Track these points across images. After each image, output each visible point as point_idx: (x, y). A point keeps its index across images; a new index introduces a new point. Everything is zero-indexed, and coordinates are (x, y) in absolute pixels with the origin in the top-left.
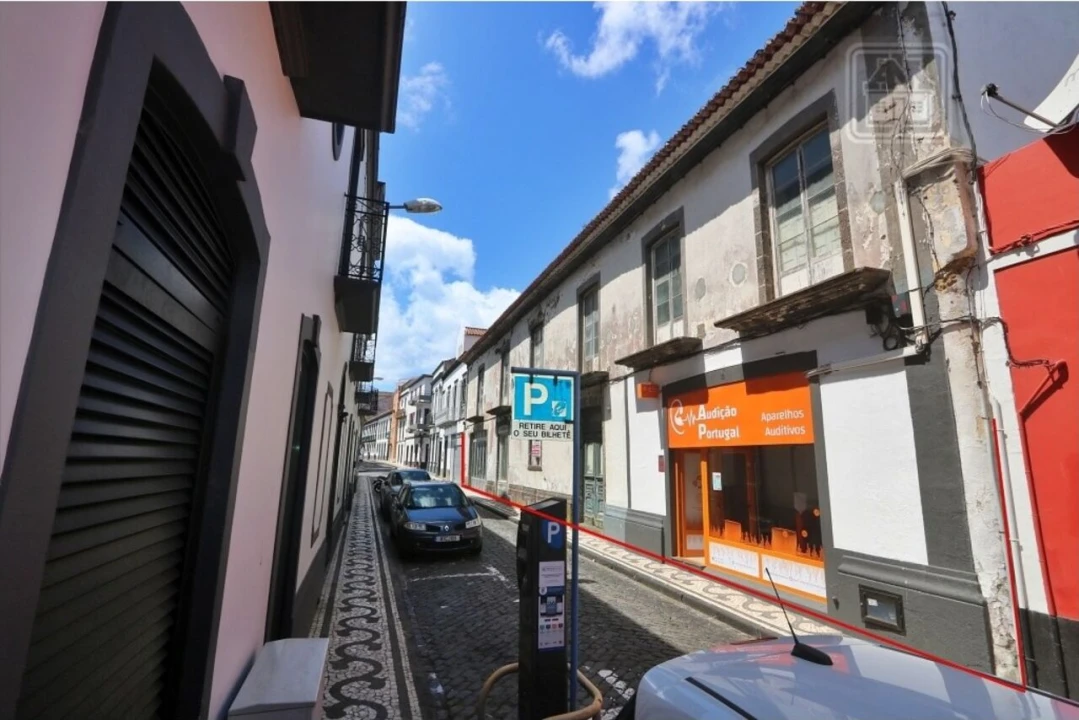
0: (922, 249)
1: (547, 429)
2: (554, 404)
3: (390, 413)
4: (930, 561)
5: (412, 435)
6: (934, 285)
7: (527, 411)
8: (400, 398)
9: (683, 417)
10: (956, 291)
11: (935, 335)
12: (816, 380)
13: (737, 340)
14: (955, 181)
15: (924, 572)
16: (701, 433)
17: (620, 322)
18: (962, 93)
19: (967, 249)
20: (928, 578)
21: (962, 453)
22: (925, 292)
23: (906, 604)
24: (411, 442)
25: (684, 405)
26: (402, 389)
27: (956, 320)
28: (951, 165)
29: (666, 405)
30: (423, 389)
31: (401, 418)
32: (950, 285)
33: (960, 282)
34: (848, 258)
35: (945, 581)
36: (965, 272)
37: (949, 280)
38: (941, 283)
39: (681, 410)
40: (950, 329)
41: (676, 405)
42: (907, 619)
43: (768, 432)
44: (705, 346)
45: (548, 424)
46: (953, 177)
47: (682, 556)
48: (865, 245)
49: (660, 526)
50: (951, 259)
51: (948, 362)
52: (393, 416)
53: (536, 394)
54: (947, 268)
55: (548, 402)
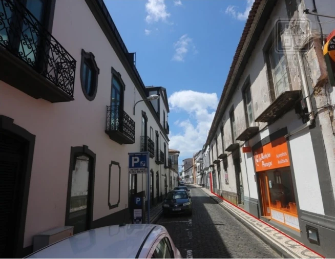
0: (308, 79)
1: (139, 170)
2: (141, 162)
3: (192, 166)
4: (325, 213)
5: (199, 174)
6: (314, 93)
7: (133, 165)
8: (195, 160)
9: (258, 158)
10: (321, 95)
11: (316, 116)
12: (288, 139)
13: (267, 126)
14: (315, 48)
15: (323, 218)
16: (263, 165)
17: (240, 123)
18: (317, 8)
19: (321, 76)
20: (325, 221)
21: (329, 166)
22: (311, 97)
23: (319, 232)
24: (200, 177)
25: (258, 154)
26: (195, 157)
27: (322, 107)
28: (312, 41)
29: (254, 155)
30: (200, 156)
31: (196, 168)
32: (319, 92)
33: (323, 90)
34: (291, 86)
35: (329, 222)
36: (324, 86)
37: (319, 91)
38: (316, 92)
39: (257, 156)
40: (321, 111)
41: (256, 155)
42: (320, 239)
43: (279, 163)
44: (260, 129)
45: (139, 169)
46: (314, 47)
47: (265, 215)
48: (294, 80)
49: (257, 203)
50: (317, 81)
51: (321, 126)
52: (193, 167)
53: (136, 160)
54: (317, 86)
55: (139, 162)
